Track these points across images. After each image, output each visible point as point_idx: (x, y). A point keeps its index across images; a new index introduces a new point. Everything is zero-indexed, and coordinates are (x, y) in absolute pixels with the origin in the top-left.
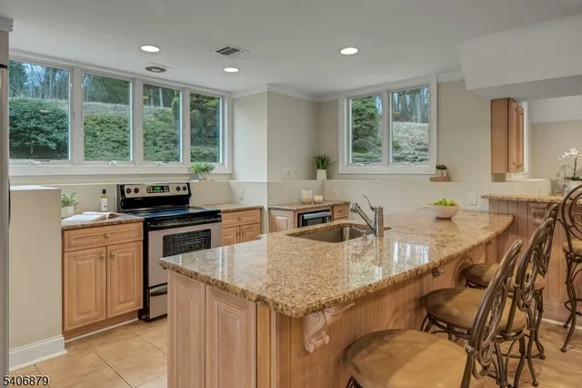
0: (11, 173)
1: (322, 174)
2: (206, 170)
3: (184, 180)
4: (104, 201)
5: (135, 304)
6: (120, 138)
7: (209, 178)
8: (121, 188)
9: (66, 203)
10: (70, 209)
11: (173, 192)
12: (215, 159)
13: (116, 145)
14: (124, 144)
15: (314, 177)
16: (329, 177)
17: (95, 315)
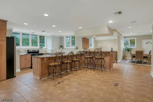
0: (16, 48)
1: (61, 48)
2: (42, 48)
3: (38, 49)
4: (25, 52)
5: (30, 66)
6: (28, 42)
7: (42, 49)
8: (28, 50)
9: (20, 52)
10: (20, 53)
11: (36, 51)
12: (44, 46)
13: (27, 43)
14: (29, 43)
15: (60, 49)
16: (63, 49)
17: (24, 67)
